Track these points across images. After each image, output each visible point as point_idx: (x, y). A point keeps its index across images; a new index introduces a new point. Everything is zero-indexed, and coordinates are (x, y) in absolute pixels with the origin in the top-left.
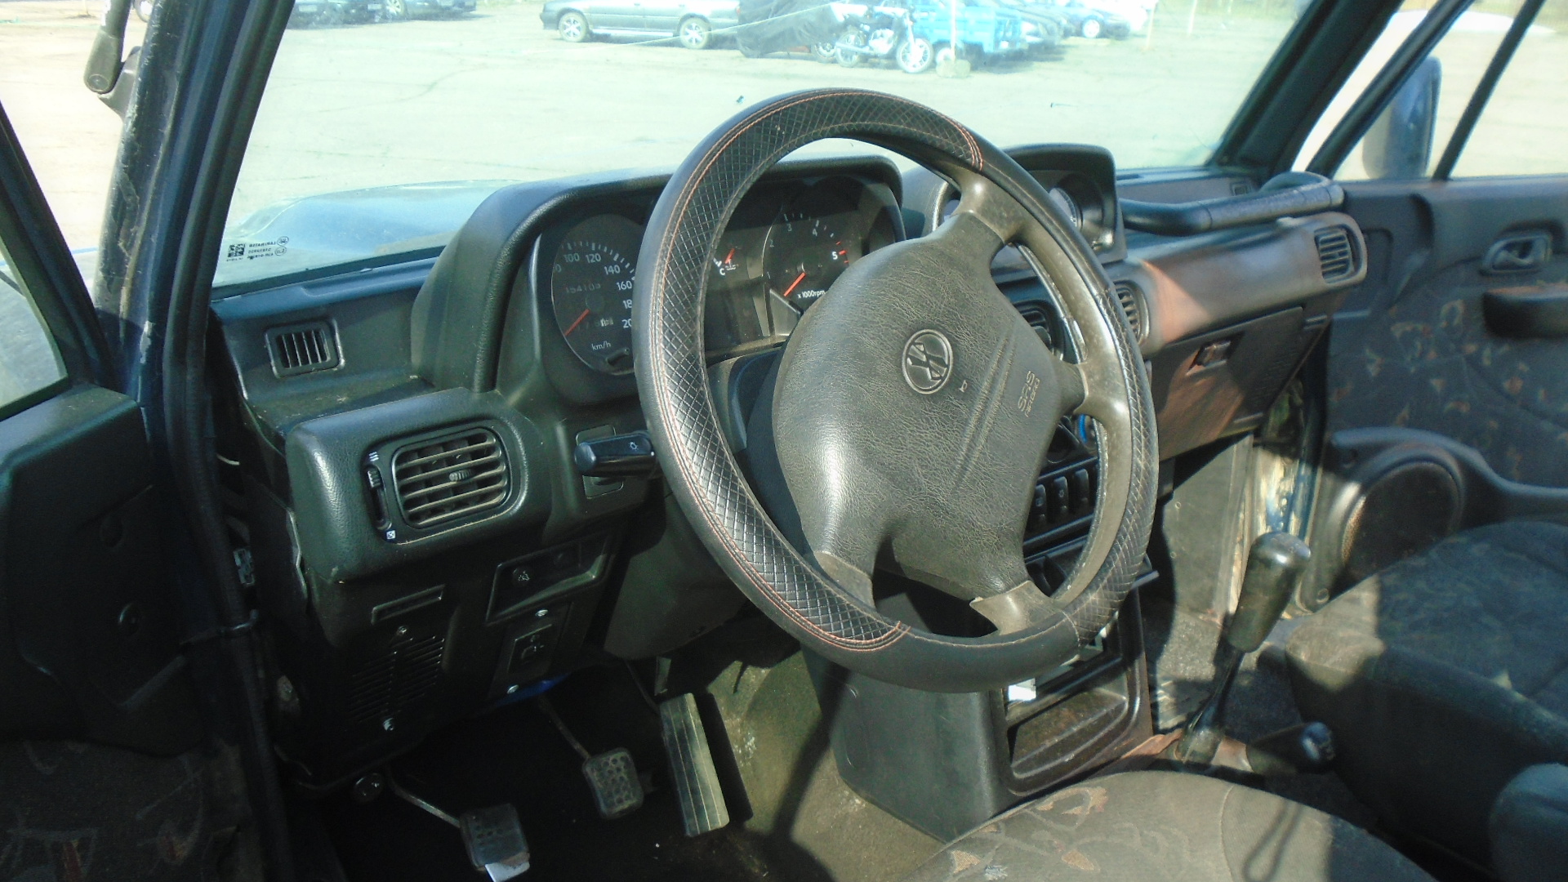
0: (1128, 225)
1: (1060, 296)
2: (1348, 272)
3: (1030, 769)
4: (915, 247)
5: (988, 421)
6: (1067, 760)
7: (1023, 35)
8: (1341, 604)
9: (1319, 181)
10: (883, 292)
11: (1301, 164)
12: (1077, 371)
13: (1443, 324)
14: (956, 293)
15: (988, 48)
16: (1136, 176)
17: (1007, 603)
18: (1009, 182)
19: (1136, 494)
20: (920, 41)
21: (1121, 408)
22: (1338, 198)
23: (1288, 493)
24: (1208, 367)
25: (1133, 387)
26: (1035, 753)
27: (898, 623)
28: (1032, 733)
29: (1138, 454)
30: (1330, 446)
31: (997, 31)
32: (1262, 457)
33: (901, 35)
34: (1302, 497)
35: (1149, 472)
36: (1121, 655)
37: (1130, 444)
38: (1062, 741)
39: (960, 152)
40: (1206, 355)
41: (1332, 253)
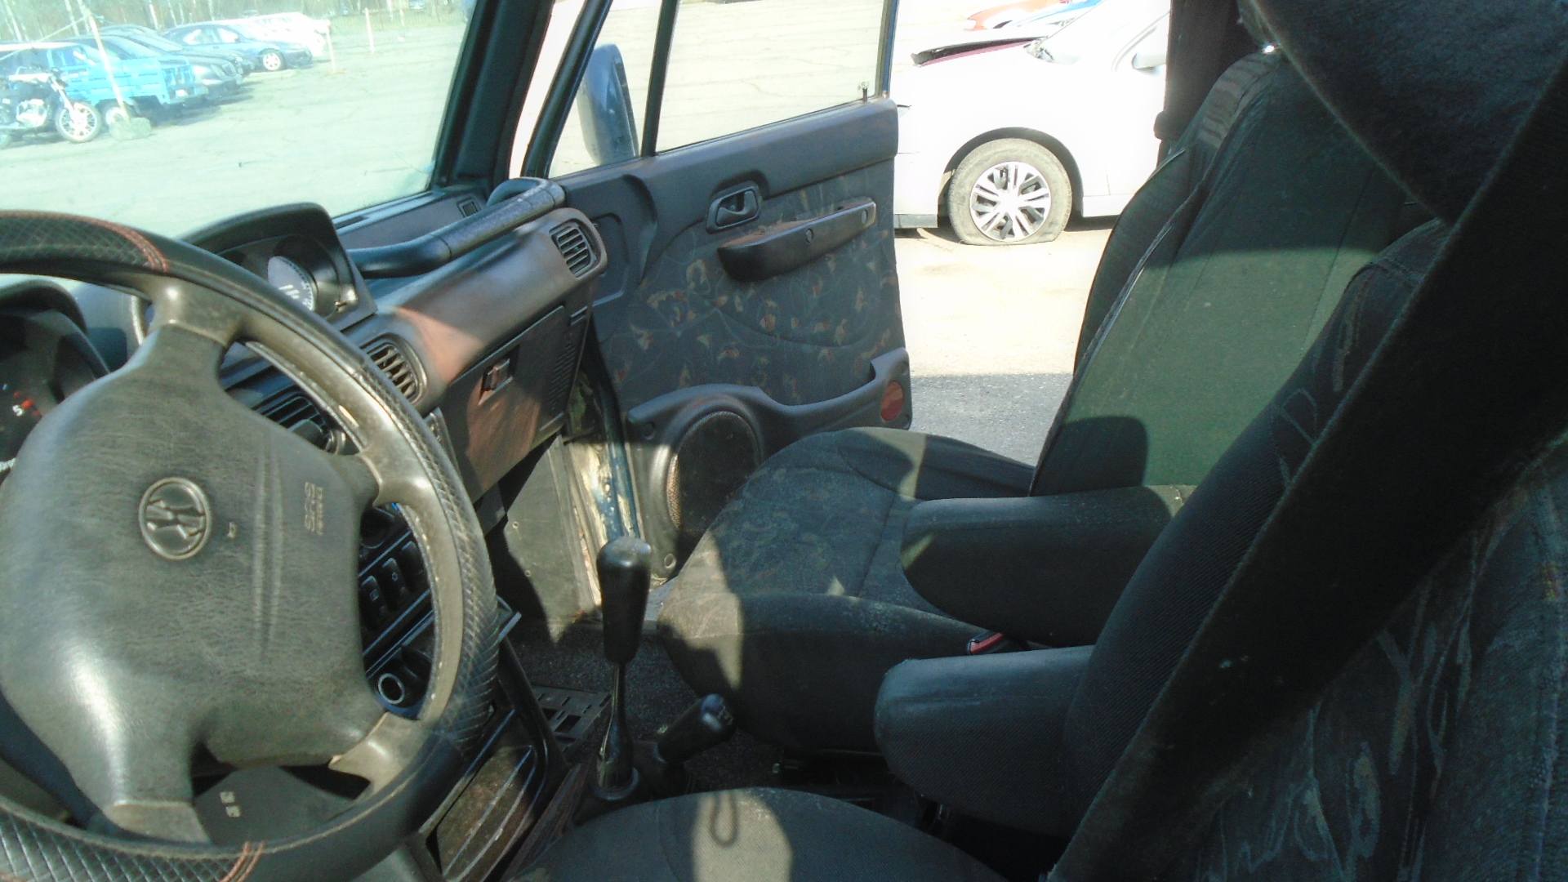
0: (367, 275)
1: (314, 385)
2: (592, 262)
3: (464, 867)
4: (112, 386)
5: (278, 556)
6: (497, 837)
7: (198, 80)
8: (689, 572)
9: (538, 183)
10: (85, 455)
11: (515, 171)
12: (361, 461)
13: (692, 285)
14: (185, 425)
15: (164, 99)
16: (360, 219)
17: (371, 750)
18: (207, 277)
19: (469, 570)
20: (78, 106)
21: (423, 484)
22: (559, 195)
23: (608, 478)
24: (498, 389)
25: (427, 458)
26: (462, 850)
27: (246, 845)
28: (453, 829)
29: (457, 527)
30: (628, 423)
31: (168, 80)
32: (576, 451)
33: (55, 104)
34: (622, 478)
35: (474, 541)
36: (513, 706)
37: (444, 519)
38: (485, 822)
39: (132, 258)
40: (491, 379)
41: (571, 246)
